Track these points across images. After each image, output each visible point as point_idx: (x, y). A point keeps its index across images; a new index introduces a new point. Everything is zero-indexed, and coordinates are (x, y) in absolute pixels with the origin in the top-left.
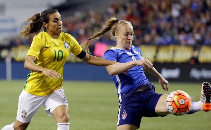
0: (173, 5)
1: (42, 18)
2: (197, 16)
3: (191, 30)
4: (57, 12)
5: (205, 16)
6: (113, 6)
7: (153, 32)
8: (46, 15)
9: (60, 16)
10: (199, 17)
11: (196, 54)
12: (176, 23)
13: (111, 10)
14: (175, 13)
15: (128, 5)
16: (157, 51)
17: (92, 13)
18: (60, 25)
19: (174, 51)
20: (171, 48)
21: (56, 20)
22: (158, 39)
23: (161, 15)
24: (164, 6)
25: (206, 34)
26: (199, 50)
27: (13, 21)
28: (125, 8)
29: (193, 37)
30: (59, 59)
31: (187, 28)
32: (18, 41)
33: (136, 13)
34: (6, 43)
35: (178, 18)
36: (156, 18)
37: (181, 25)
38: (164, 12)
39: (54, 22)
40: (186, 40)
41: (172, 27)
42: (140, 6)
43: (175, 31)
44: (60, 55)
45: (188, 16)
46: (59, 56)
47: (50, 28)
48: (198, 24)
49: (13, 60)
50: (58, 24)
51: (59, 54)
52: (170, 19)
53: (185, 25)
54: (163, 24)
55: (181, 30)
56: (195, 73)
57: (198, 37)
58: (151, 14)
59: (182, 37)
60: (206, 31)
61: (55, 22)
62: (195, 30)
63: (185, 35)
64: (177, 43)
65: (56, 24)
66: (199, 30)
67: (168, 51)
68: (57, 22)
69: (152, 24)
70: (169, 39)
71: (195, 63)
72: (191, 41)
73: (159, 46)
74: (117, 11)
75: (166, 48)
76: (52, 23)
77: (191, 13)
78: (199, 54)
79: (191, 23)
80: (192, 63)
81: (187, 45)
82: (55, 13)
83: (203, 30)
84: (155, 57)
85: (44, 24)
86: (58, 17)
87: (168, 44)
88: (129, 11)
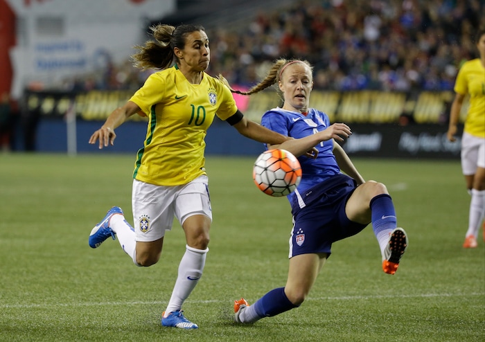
0: (366, 19)
1: (173, 39)
2: (411, 38)
3: (401, 64)
4: (201, 31)
5: (426, 38)
6: (260, 20)
7: (333, 67)
8: (181, 34)
9: (207, 38)
10: (414, 40)
11: (410, 107)
12: (374, 51)
13: (256, 28)
14: (371, 33)
15: (287, 18)
16: (340, 102)
17: (222, 33)
18: (206, 55)
19: (371, 103)
20: (366, 95)
21: (199, 44)
22: (342, 81)
23: (347, 37)
24: (352, 19)
25: (428, 71)
26: (416, 99)
27: (79, 46)
28: (282, 23)
29: (405, 76)
30: (198, 123)
31: (394, 60)
32: (88, 84)
33: (302, 33)
34: (66, 87)
35: (378, 42)
36: (337, 42)
37: (383, 54)
38: (352, 30)
39: (194, 47)
40: (391, 81)
41: (366, 58)
42: (308, 20)
43: (372, 64)
44: (200, 115)
45: (396, 38)
46: (198, 116)
47: (187, 58)
48: (413, 54)
49: (79, 118)
50: (201, 53)
51: (198, 112)
52: (363, 44)
53: (390, 54)
54: (351, 53)
55: (383, 64)
56: (408, 142)
57: (413, 75)
58: (328, 35)
59: (384, 77)
60: (429, 64)
61: (197, 48)
62: (408, 64)
63: (391, 72)
64: (376, 87)
65: (197, 51)
66: (415, 65)
67: (359, 103)
68: (199, 48)
69: (331, 52)
70: (361, 79)
71: (408, 123)
72: (401, 84)
73: (343, 93)
74: (267, 29)
75: (356, 97)
76: (189, 49)
77: (402, 33)
78: (415, 107)
79: (401, 50)
80: (404, 123)
81: (394, 91)
82: (196, 32)
83: (423, 63)
84: (336, 113)
85: (176, 51)
86: (202, 39)
87: (359, 89)
88: (289, 29)
